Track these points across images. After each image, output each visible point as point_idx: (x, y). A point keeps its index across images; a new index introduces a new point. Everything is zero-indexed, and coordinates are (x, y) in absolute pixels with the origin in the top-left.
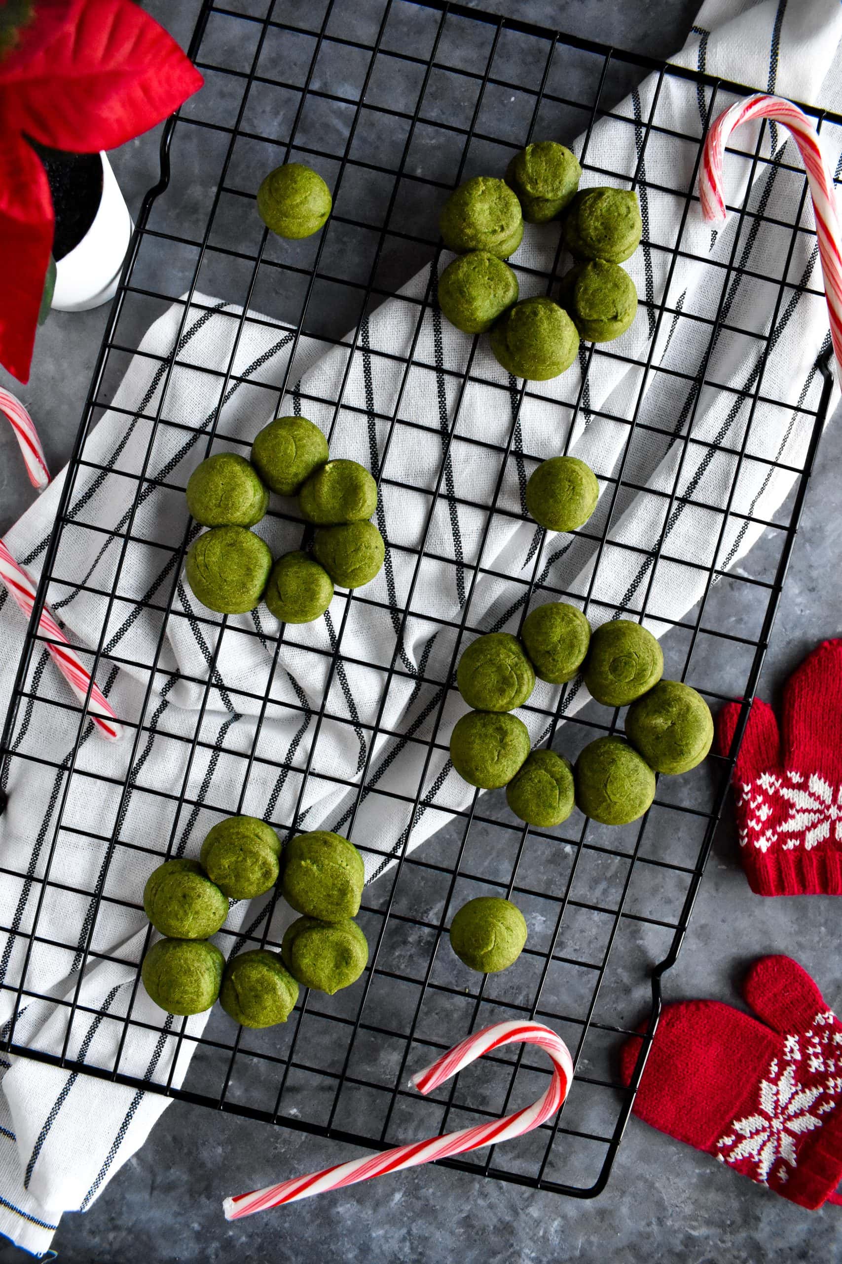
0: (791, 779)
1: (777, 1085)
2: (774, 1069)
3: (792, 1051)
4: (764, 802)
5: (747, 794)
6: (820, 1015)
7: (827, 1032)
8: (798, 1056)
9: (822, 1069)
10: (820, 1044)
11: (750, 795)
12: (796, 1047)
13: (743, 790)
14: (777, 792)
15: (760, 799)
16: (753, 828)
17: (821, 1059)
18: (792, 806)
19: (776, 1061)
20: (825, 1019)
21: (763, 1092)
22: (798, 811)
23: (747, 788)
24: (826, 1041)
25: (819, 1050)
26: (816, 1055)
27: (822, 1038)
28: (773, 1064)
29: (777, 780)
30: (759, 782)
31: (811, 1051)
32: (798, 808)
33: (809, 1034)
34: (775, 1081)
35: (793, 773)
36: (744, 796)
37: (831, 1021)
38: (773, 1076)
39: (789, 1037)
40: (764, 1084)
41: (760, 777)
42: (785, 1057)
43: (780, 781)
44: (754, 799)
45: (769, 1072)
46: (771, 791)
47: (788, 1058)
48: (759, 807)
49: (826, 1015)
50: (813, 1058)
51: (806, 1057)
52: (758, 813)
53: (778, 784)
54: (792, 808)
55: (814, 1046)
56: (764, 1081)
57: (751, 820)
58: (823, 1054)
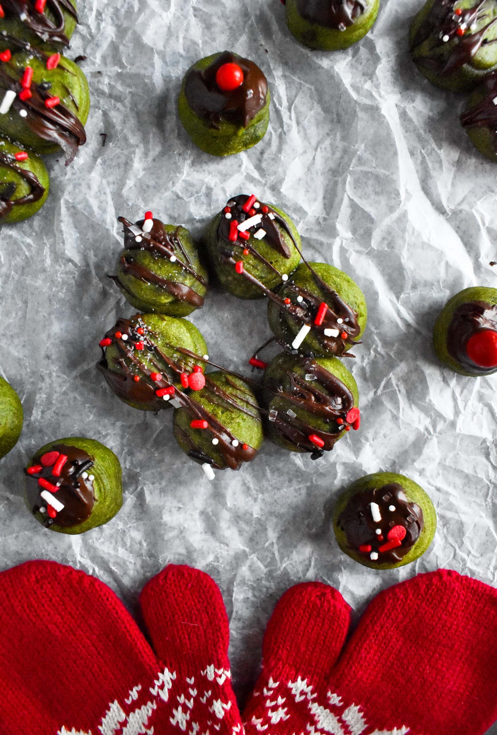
0: (329, 699)
1: (128, 715)
2: (134, 694)
3: (162, 687)
4: (283, 706)
5: (269, 689)
6: (212, 666)
7: (210, 692)
8: (165, 696)
9: (183, 727)
10: (197, 700)
11: (272, 692)
12: (169, 686)
13: (267, 684)
14: (305, 702)
15: (281, 701)
16: (255, 726)
17: (188, 717)
18: (314, 723)
19: (140, 687)
20: (216, 675)
21: (109, 714)
22: (316, 730)
23: (272, 684)
24: (204, 700)
25: (190, 704)
26: (185, 709)
27: (201, 694)
28: (135, 689)
29: (312, 692)
30: (290, 685)
31: (182, 699)
32: (319, 726)
33: (191, 681)
34: (128, 709)
35: (335, 695)
36: (265, 690)
37: (221, 681)
38: (129, 702)
39: (166, 670)
40: (115, 706)
41: (294, 681)
42: (151, 690)
43: (315, 695)
44: (273, 698)
45: (128, 696)
46: (299, 699)
47: (154, 692)
48: (275, 709)
49: (220, 672)
50: (180, 709)
51: (173, 703)
52: (270, 714)
53: (310, 697)
54: (311, 725)
55: (188, 697)
56: (116, 702)
57: (257, 718)
58: (193, 712)
